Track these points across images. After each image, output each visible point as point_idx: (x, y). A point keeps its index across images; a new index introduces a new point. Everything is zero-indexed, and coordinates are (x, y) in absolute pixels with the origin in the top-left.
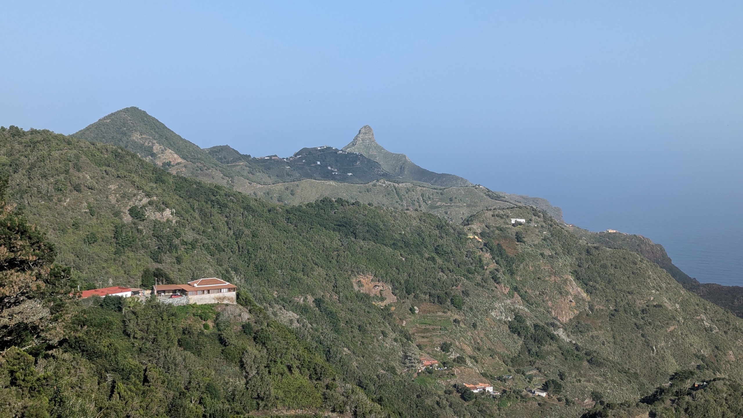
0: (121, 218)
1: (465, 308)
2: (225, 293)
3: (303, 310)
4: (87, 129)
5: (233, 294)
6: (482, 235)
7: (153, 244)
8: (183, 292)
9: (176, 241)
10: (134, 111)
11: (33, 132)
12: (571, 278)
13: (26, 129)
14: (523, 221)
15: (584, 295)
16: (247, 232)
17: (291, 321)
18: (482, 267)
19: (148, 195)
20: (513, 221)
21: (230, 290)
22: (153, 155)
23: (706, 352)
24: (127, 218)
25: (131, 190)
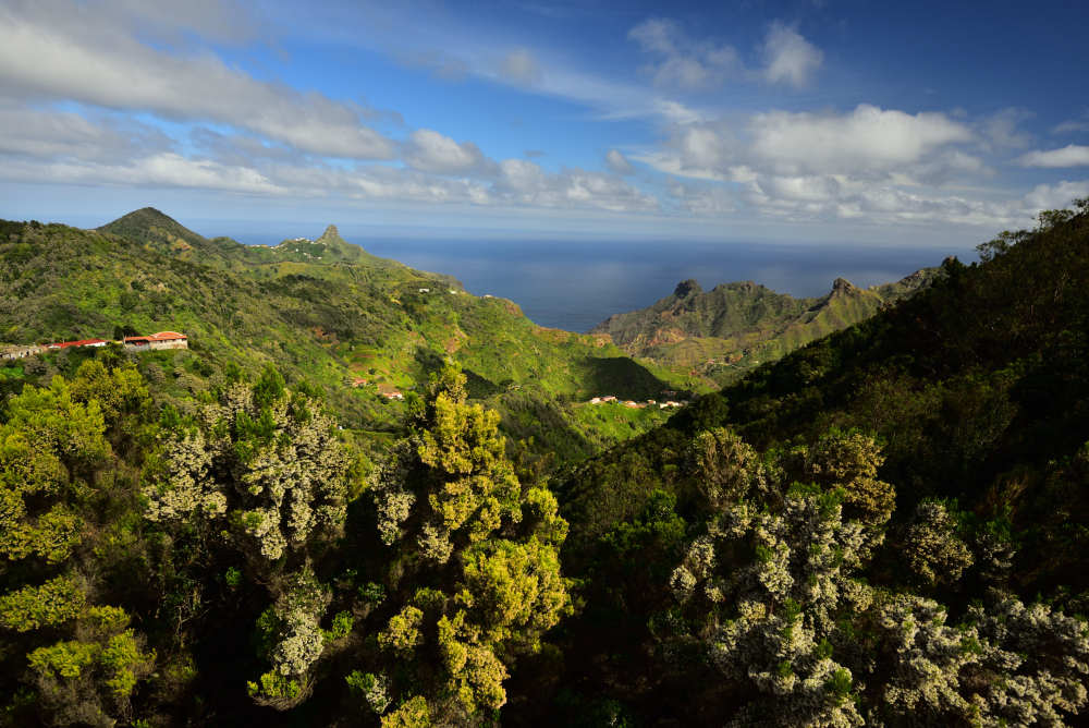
0: (125, 289)
2: (180, 342)
4: (114, 223)
5: (185, 342)
6: (401, 299)
8: (146, 342)
10: (151, 210)
11: (51, 225)
12: (457, 326)
13: (46, 223)
14: (427, 290)
15: (465, 336)
18: (400, 320)
19: (146, 273)
20: (421, 290)
21: (183, 339)
22: (167, 243)
24: (130, 289)
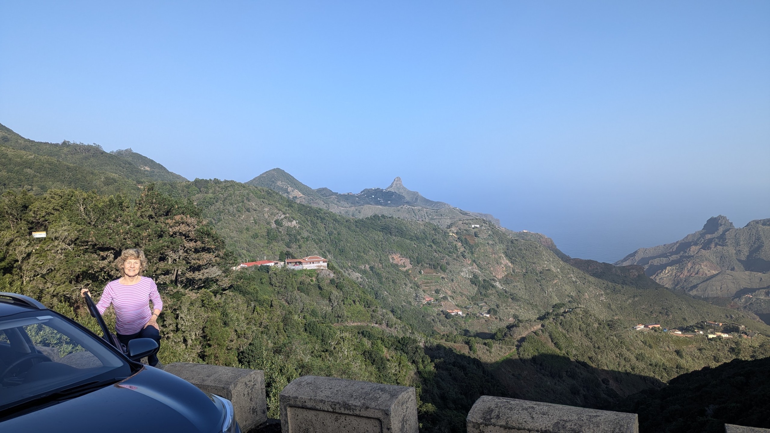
0: (270, 225)
1: (447, 271)
2: (322, 263)
3: (364, 272)
4: (254, 179)
5: (326, 264)
6: (457, 233)
7: (287, 239)
8: (300, 263)
9: (299, 237)
10: (278, 170)
12: (503, 255)
14: (478, 226)
15: (510, 264)
16: (335, 232)
17: (358, 278)
18: (457, 250)
19: (284, 214)
20: (473, 226)
21: (324, 262)
22: (288, 193)
23: (573, 294)
24: (274, 226)
25: (276, 211)
